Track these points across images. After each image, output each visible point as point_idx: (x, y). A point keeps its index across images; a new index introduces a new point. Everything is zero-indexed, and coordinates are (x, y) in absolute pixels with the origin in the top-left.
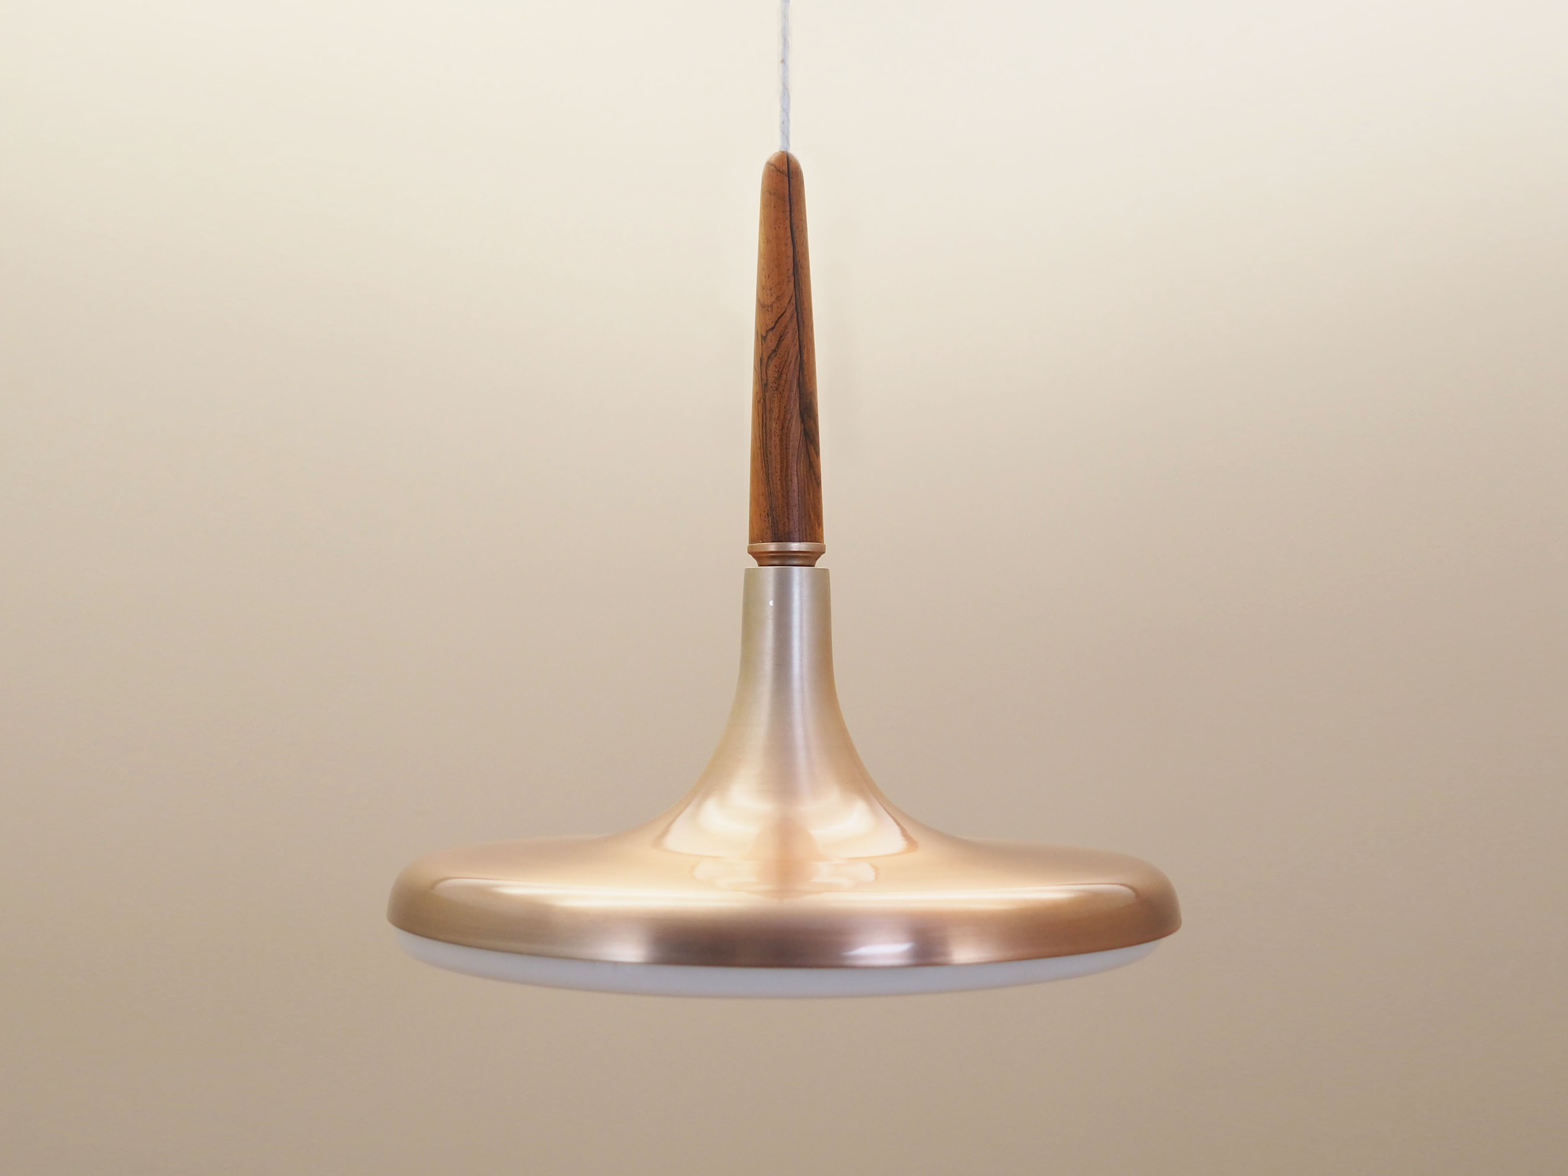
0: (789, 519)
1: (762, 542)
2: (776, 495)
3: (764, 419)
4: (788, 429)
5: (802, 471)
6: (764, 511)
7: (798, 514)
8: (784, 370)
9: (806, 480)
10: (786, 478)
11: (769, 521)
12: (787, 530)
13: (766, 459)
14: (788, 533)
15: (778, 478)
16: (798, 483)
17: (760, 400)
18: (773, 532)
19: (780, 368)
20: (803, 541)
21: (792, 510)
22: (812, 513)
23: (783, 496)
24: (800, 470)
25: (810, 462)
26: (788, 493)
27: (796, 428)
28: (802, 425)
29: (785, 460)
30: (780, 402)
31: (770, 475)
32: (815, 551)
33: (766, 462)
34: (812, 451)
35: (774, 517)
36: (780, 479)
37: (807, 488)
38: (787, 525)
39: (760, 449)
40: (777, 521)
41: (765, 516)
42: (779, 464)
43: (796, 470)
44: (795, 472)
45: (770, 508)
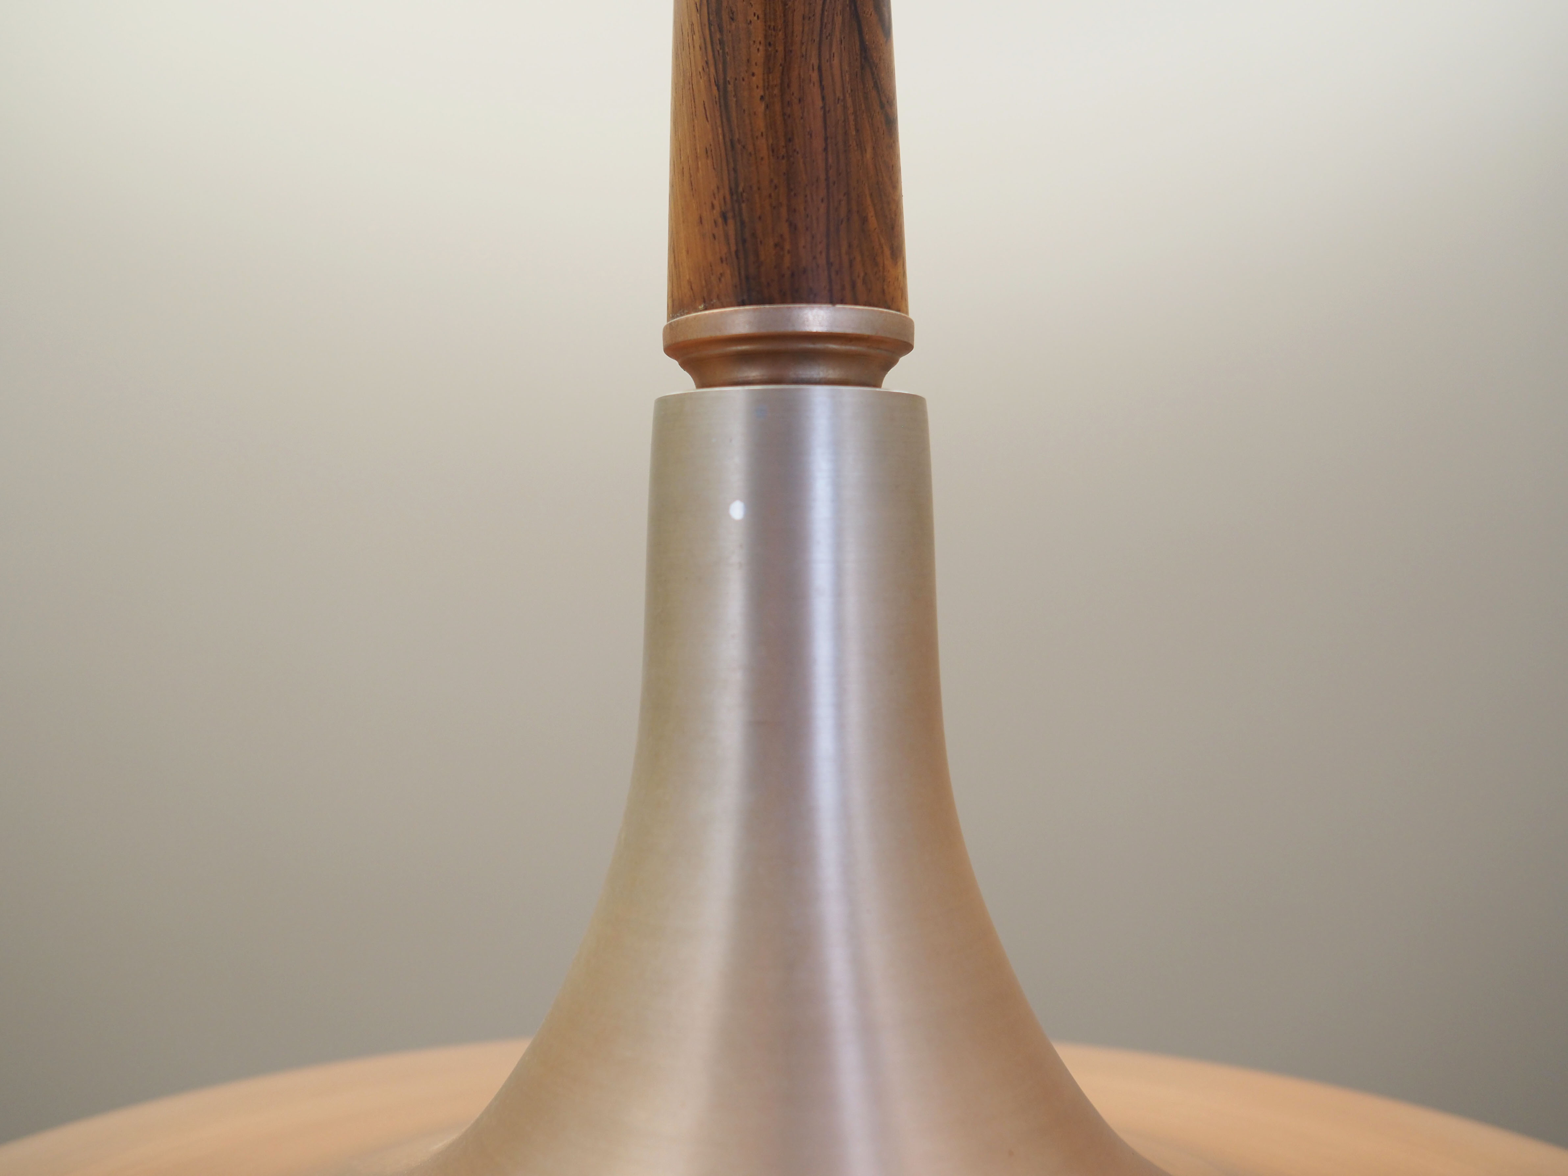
0: (793, 227)
1: (706, 309)
2: (750, 148)
5: (837, 72)
6: (713, 206)
7: (822, 210)
9: (849, 101)
10: (783, 94)
11: (727, 236)
12: (787, 260)
14: (793, 275)
15: (760, 92)
16: (824, 108)
18: (743, 273)
20: (842, 302)
21: (805, 198)
22: (871, 214)
23: (773, 150)
24: (831, 66)
25: (864, 48)
26: (790, 141)
29: (781, 34)
31: (730, 87)
32: (881, 334)
35: (743, 223)
36: (762, 98)
37: (852, 127)
38: (787, 247)
40: (754, 235)
41: (715, 222)
42: (761, 48)
43: (816, 67)
44: (815, 76)
45: (732, 194)
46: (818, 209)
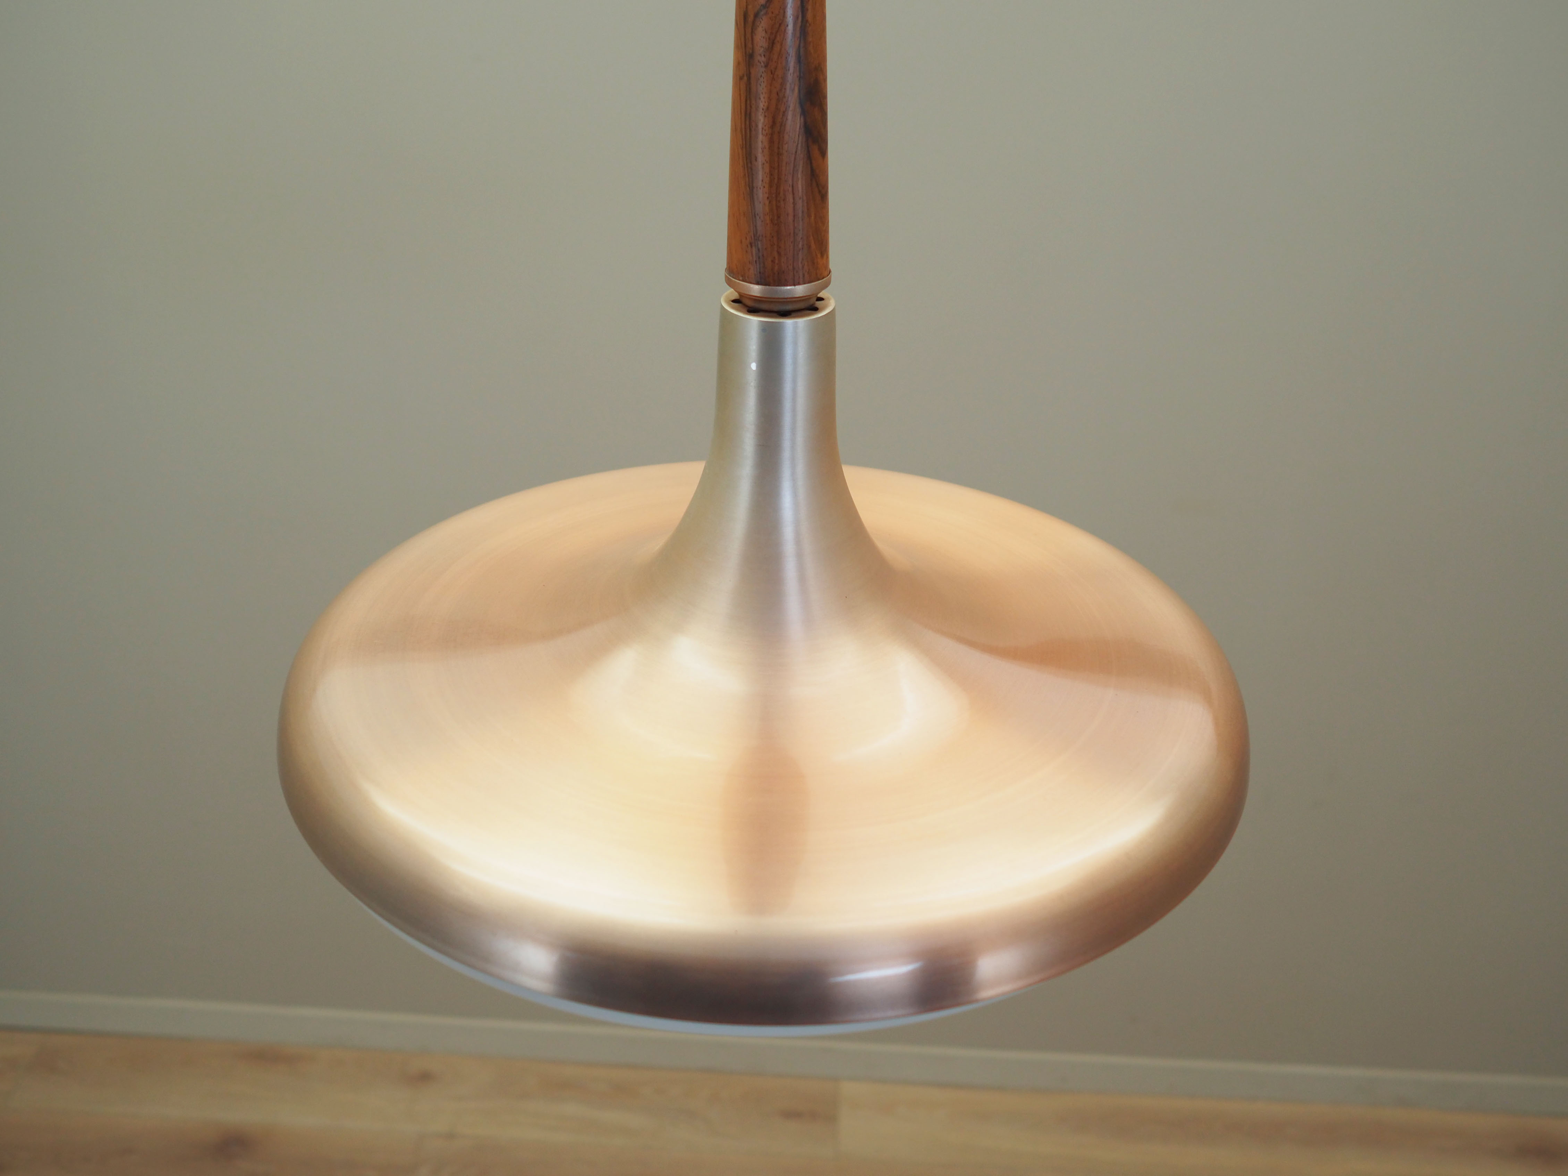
0: (779, 253)
1: (743, 281)
2: (763, 218)
3: (748, 106)
4: (781, 126)
6: (746, 239)
7: (792, 247)
8: (778, 38)
10: (776, 197)
11: (752, 253)
12: (776, 268)
13: (749, 165)
14: (779, 273)
15: (766, 196)
16: (794, 202)
17: (743, 76)
18: (758, 270)
19: (772, 33)
20: (798, 284)
21: (785, 241)
23: (772, 220)
24: (798, 183)
25: (812, 170)
26: (779, 217)
27: (793, 122)
28: (802, 119)
29: (776, 171)
30: (771, 86)
32: (817, 293)
33: (750, 170)
34: (815, 152)
35: (759, 250)
36: (768, 198)
38: (777, 262)
39: (742, 148)
40: (763, 255)
41: (747, 246)
42: (768, 176)
43: (791, 185)
44: (790, 189)
45: (754, 236)
46: (790, 246)
